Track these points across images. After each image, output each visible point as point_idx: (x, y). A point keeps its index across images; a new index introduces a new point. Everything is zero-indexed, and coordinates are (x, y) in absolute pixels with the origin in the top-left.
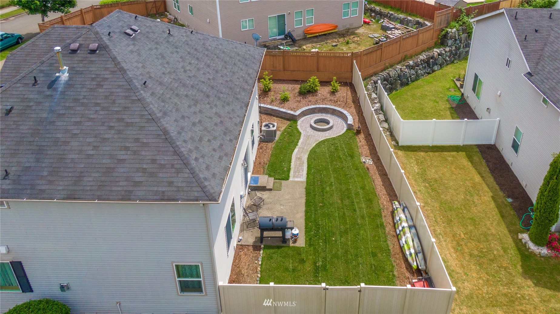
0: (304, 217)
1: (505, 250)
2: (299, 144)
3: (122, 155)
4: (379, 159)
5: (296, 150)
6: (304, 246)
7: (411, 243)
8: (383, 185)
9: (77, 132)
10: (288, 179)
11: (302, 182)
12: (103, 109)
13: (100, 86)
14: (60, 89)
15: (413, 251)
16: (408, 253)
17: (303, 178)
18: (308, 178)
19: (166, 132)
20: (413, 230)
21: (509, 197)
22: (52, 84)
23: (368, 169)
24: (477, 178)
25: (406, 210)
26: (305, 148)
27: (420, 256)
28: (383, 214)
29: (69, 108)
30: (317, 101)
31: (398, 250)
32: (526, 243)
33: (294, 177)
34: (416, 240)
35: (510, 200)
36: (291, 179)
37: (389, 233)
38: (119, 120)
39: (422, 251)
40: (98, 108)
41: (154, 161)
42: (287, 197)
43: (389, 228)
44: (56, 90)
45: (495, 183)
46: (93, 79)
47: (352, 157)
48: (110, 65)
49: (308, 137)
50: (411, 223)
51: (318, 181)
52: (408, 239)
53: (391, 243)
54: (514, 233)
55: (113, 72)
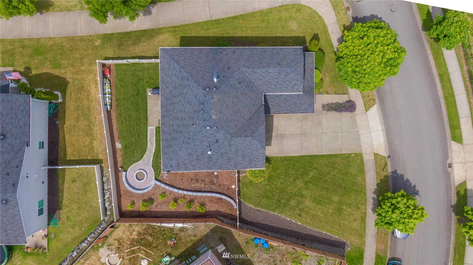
0: (148, 103)
1: (71, 94)
2: (152, 156)
3: (190, 58)
4: (112, 146)
5: (153, 151)
6: (147, 89)
7: (107, 87)
8: (113, 126)
9: (205, 64)
10: (156, 127)
11: (150, 126)
12: (199, 70)
13: (202, 77)
14: (215, 75)
15: (107, 84)
16: (109, 85)
17: (149, 128)
18: (147, 128)
19: (178, 64)
20: (105, 92)
21: (57, 124)
22: (218, 77)
23: (119, 138)
24: (67, 136)
25: (105, 103)
26: (149, 153)
27: (104, 82)
28: (115, 107)
29: (210, 70)
30: (143, 196)
31: (112, 89)
32: (61, 97)
33: (153, 129)
34: (105, 88)
35: (57, 122)
36: (155, 128)
37: (114, 96)
38: (193, 67)
39: (103, 84)
40: (200, 70)
41: (180, 57)
42: (155, 115)
43: (114, 99)
44: (216, 75)
45: (60, 134)
46: (205, 79)
47: (126, 146)
48: (200, 83)
49: (148, 164)
50: (105, 95)
51: (142, 126)
52: (108, 90)
53: (114, 92)
54: (64, 103)
55: (199, 81)
